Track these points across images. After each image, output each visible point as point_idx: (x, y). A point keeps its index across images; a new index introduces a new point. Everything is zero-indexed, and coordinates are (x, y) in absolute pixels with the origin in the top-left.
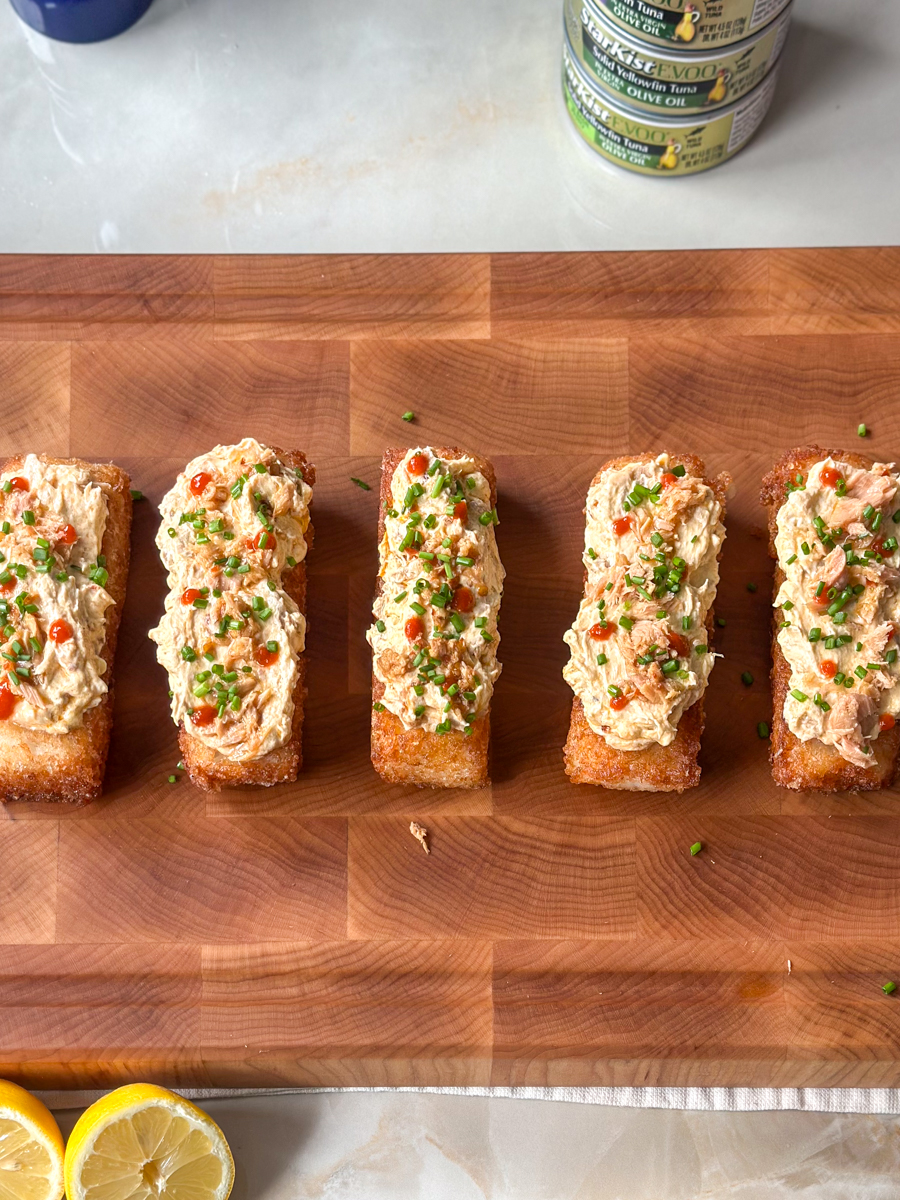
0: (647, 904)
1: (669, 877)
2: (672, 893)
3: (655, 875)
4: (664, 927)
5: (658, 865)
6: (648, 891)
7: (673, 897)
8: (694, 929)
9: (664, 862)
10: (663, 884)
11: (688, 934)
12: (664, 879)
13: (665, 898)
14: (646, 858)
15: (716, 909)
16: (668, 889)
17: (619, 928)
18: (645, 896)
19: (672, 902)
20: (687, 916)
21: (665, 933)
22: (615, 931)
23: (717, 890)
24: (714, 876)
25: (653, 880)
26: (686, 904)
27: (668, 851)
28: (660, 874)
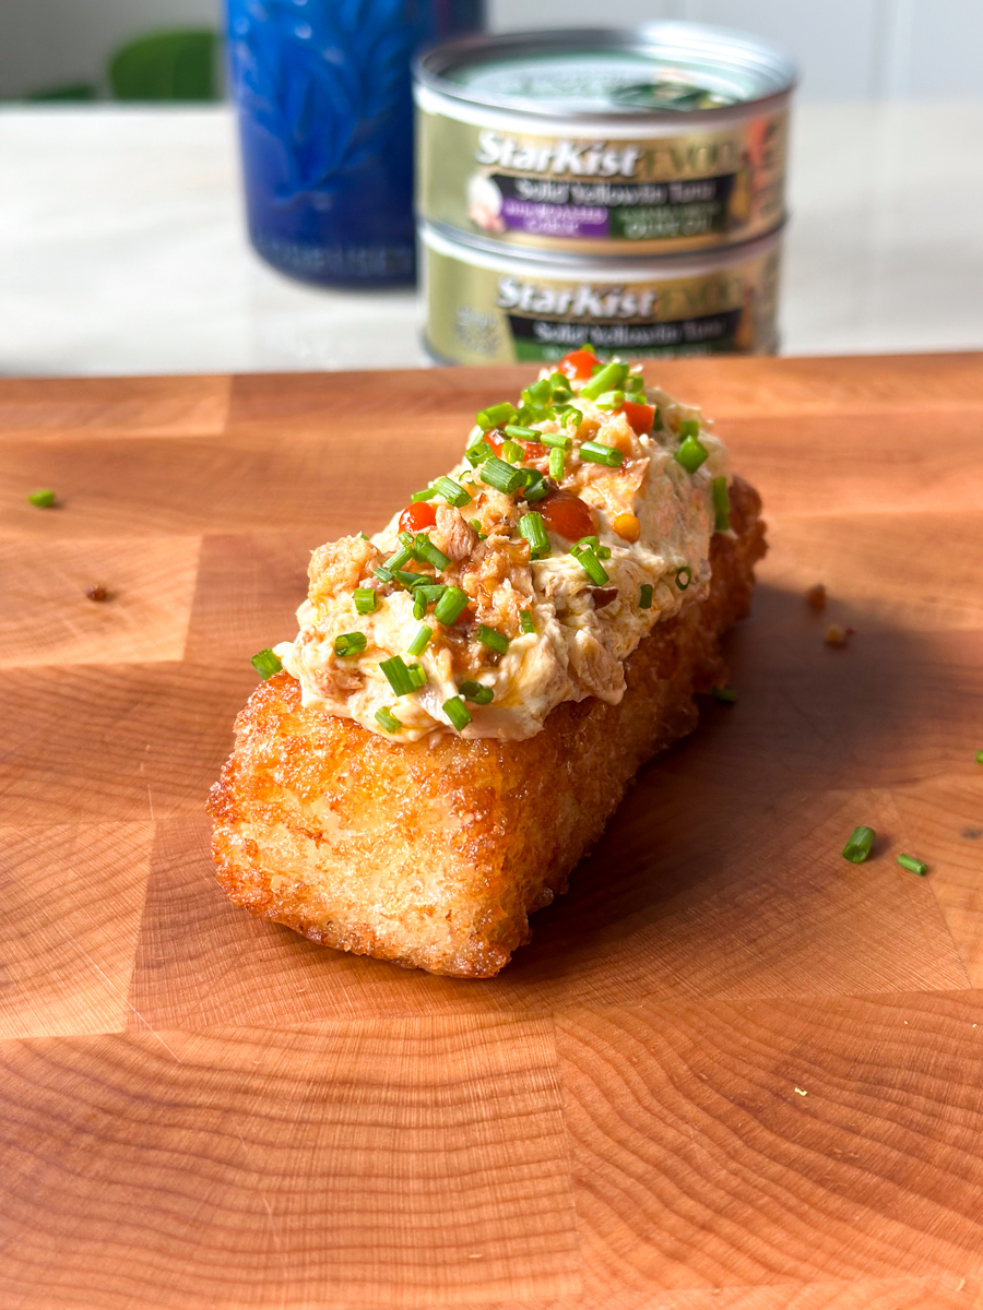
0: (608, 1201)
1: (670, 1134)
2: (684, 1171)
3: (624, 1132)
4: (675, 1257)
5: (633, 1108)
6: (608, 1169)
7: (693, 1179)
8: (774, 1256)
9: (649, 1100)
10: (653, 1150)
11: (758, 1272)
12: (656, 1139)
13: (664, 1183)
14: (592, 1094)
15: (836, 1203)
16: (672, 1161)
17: (521, 1268)
18: (599, 1183)
19: (689, 1192)
20: (745, 1224)
21: (677, 1272)
22: (510, 1278)
23: (830, 1155)
24: (812, 1125)
25: (622, 1143)
26: (736, 1195)
27: (660, 1075)
28: (641, 1129)
